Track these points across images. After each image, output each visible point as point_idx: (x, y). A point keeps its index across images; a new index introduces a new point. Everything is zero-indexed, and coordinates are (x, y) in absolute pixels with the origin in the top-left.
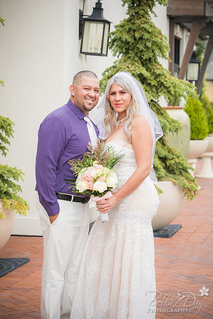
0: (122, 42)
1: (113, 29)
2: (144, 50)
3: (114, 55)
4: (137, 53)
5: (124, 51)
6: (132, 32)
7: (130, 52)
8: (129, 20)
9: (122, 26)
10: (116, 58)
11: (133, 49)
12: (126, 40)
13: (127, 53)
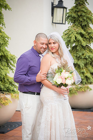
0: (72, 17)
1: (68, 11)
2: (83, 21)
3: (68, 24)
4: (79, 23)
5: (73, 21)
6: (77, 12)
7: (76, 22)
8: (76, 7)
9: (72, 10)
10: (69, 25)
11: (77, 21)
12: (74, 16)
13: (74, 22)
